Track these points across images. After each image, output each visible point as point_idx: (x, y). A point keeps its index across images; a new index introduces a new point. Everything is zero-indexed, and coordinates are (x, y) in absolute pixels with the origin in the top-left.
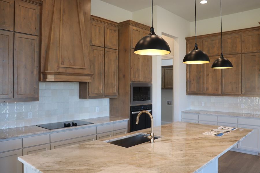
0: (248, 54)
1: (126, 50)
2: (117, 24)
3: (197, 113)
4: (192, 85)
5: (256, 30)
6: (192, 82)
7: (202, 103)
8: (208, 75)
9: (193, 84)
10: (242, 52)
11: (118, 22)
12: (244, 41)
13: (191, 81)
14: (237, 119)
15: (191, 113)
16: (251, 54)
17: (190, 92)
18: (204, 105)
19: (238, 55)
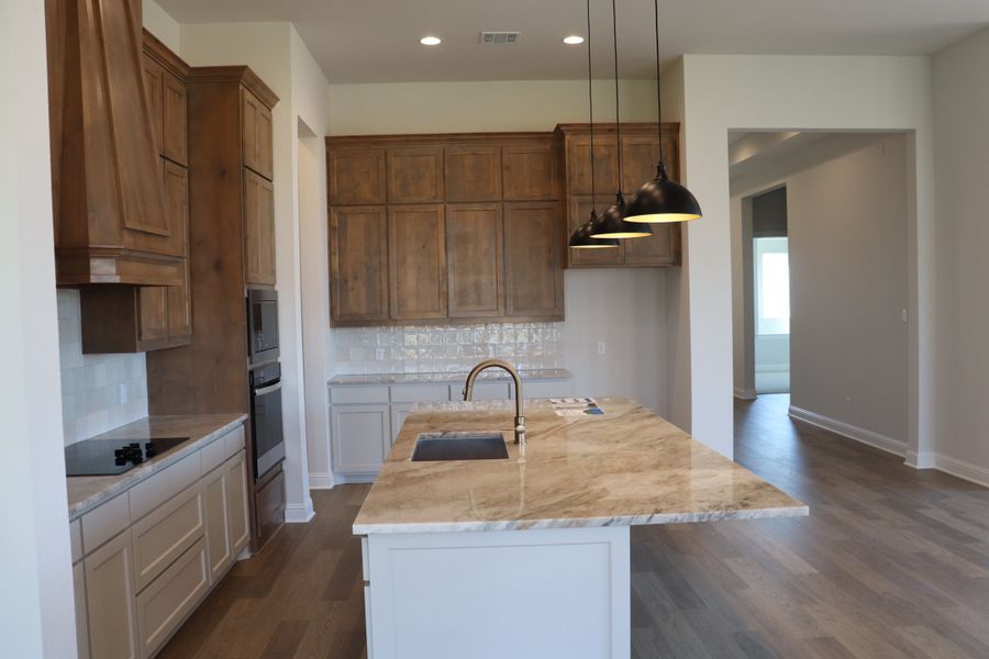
0: (521, 205)
1: (223, 173)
2: (185, 72)
3: (383, 382)
4: (351, 293)
5: (541, 139)
6: (350, 284)
7: (377, 350)
8: (404, 261)
9: (352, 289)
10: (505, 198)
11: (192, 64)
12: (508, 168)
13: (346, 281)
14: (507, 386)
15: (364, 383)
16: (527, 206)
17: (344, 317)
18: (382, 355)
19: (494, 205)
